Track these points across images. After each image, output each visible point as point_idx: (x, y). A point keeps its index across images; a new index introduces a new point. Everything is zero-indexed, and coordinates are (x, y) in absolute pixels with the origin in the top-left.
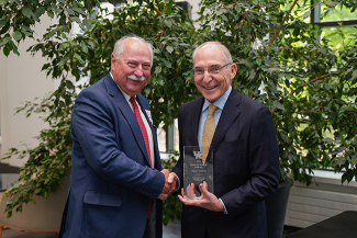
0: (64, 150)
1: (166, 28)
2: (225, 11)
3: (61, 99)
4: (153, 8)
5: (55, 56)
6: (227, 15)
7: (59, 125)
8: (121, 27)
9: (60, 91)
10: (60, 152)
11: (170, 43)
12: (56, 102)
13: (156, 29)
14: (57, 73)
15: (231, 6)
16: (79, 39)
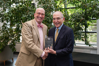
0: (5, 41)
1: (29, 10)
2: (43, 6)
3: (4, 28)
4: (26, 5)
5: (2, 17)
6: (44, 7)
7: (3, 35)
8: (18, 10)
9: (3, 26)
10: (3, 41)
11: (30, 14)
12: (3, 29)
13: (27, 10)
14: (3, 21)
15: (44, 5)
16: (8, 13)
